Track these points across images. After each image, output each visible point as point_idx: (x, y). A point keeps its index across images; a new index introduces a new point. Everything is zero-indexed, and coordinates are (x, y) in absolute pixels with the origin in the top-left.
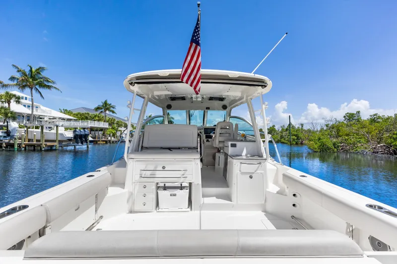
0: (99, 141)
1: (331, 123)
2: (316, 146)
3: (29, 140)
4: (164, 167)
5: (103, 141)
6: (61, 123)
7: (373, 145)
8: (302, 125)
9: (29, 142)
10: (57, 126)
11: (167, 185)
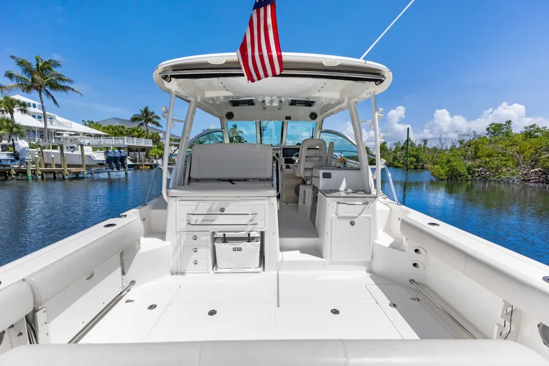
0: (141, 165)
1: (467, 139)
2: (442, 172)
3: (46, 165)
4: (222, 210)
5: (147, 165)
6: (87, 142)
7: (524, 170)
8: (425, 141)
9: (46, 167)
10: (82, 146)
11: (228, 235)
